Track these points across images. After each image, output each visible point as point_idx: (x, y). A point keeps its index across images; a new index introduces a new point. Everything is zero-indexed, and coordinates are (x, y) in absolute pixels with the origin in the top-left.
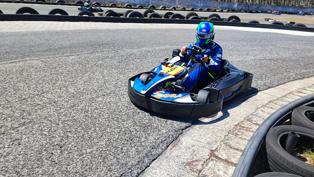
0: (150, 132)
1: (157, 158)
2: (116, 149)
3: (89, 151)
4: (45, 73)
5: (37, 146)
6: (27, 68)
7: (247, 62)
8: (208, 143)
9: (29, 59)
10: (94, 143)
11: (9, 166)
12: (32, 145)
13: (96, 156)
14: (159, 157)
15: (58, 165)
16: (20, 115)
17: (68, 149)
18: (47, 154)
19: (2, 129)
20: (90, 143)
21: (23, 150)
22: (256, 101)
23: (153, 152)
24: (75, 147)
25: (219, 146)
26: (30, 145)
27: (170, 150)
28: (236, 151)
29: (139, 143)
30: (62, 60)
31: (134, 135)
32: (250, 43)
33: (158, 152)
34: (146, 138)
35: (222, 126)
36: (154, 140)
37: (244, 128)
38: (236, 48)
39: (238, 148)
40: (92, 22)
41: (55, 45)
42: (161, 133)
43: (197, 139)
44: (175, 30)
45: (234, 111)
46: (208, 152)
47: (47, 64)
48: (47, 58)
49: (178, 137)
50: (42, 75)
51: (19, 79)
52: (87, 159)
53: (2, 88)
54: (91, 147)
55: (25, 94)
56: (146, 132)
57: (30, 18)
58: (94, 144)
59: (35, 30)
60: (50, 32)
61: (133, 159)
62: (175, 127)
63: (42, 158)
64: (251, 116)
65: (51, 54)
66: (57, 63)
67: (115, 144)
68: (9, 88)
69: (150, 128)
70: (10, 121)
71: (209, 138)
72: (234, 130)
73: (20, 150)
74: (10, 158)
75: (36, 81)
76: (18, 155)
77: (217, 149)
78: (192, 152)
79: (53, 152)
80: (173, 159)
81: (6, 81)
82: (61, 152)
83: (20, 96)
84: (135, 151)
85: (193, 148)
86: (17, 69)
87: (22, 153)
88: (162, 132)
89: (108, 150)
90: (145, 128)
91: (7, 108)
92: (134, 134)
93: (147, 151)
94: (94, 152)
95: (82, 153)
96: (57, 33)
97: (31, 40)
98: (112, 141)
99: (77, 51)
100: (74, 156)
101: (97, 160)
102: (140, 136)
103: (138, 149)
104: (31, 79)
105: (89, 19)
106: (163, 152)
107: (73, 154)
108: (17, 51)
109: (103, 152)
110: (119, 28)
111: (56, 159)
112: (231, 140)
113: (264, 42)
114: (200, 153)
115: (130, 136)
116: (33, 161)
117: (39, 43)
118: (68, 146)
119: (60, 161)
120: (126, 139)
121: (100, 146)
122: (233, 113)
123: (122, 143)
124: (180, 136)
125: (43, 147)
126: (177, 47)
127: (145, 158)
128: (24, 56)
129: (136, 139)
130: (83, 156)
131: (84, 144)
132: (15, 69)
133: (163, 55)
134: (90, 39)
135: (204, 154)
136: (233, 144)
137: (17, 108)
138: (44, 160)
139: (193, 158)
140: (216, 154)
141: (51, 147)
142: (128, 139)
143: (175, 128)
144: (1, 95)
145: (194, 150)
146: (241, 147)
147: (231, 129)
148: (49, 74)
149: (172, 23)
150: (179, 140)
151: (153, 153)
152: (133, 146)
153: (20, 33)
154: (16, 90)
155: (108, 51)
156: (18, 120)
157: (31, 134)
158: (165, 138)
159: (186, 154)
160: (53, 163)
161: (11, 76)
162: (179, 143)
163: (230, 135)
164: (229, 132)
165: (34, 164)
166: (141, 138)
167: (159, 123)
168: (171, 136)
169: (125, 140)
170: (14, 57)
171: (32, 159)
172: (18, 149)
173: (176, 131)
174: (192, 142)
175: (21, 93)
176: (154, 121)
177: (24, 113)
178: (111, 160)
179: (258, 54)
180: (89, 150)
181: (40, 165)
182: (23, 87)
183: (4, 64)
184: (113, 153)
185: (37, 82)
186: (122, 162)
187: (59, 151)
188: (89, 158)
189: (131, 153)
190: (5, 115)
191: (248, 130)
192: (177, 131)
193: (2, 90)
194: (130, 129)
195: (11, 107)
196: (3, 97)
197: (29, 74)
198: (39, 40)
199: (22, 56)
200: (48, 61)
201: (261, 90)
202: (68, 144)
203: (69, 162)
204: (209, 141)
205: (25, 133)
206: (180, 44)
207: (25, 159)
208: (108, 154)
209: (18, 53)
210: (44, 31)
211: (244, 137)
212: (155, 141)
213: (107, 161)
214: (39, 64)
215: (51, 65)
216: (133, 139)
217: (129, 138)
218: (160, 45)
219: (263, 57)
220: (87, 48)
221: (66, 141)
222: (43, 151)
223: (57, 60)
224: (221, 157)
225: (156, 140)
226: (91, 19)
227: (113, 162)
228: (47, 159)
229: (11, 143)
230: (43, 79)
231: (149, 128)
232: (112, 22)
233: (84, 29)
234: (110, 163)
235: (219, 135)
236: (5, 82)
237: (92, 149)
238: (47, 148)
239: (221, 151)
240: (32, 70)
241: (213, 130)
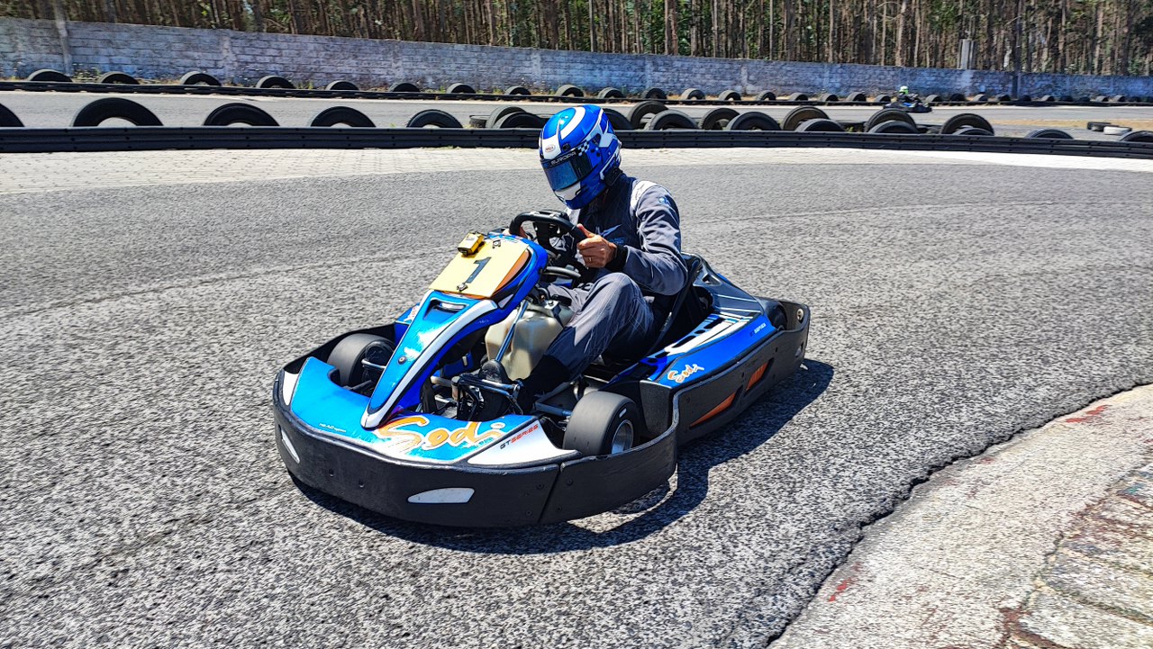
0: (735, 531)
1: (784, 630)
2: (618, 588)
3: (517, 592)
4: (320, 318)
5: (329, 567)
6: (260, 300)
7: (1060, 278)
8: (984, 581)
9: (260, 270)
10: (533, 564)
11: (240, 637)
12: (311, 564)
13: (547, 614)
14: (789, 628)
15: (415, 642)
16: (257, 456)
17: (442, 582)
18: (368, 598)
19: (199, 506)
20: (517, 563)
21: (283, 583)
22: (1135, 423)
23: (763, 608)
24: (465, 575)
25: (1033, 595)
26: (305, 564)
27: (829, 600)
28: (1113, 617)
29: (702, 571)
30: (370, 273)
31: (675, 540)
32: (1052, 207)
33: (785, 607)
34: (724, 553)
35: (1022, 514)
36: (760, 562)
37: (1118, 526)
38: (1002, 228)
39: (1117, 604)
40: (455, 147)
41: (342, 223)
42: (780, 536)
43: (930, 564)
44: (751, 168)
45: (1057, 460)
46: (992, 616)
47: (323, 287)
48: (320, 266)
49: (850, 553)
50: (312, 321)
51: (237, 335)
52: (516, 625)
53: (184, 366)
54: (523, 579)
55: (264, 386)
56: (722, 530)
57: (251, 138)
58: (533, 569)
59: (269, 178)
60: (320, 183)
61: (691, 632)
62: (832, 516)
63: (353, 611)
64: (1134, 479)
65: (332, 254)
66: (358, 284)
67: (611, 571)
68: (206, 365)
69: (732, 515)
70: (226, 478)
71: (978, 561)
72: (1078, 532)
73: (271, 580)
74: (238, 608)
75: (295, 343)
76: (266, 597)
77: (1025, 604)
78: (926, 616)
79: (389, 590)
80: (852, 636)
81: (193, 341)
82: (417, 592)
83: (249, 393)
84: (693, 599)
85: (924, 598)
86: (227, 302)
87: (278, 590)
88: (784, 532)
89: (587, 593)
90: (715, 514)
91: (210, 431)
92: (675, 537)
93: (738, 601)
94: (537, 599)
95: (494, 599)
96: (343, 183)
97: (260, 209)
98: (598, 560)
99: (419, 244)
100: (465, 608)
101: (553, 628)
102: (701, 544)
103: (702, 593)
104: (277, 335)
105: (443, 138)
106: (802, 608)
107: (461, 604)
108: (219, 246)
109: (569, 598)
111: (404, 617)
112: (1077, 570)
113: (1109, 205)
114: (959, 620)
115: (664, 543)
116: (323, 622)
117: (288, 220)
118: (440, 570)
119: (419, 627)
120: (650, 552)
121: (557, 577)
122: (1054, 468)
123: (637, 569)
124: (858, 549)
125: (349, 572)
126: (774, 225)
127: (739, 628)
128: (244, 260)
129: (689, 556)
130: (498, 612)
131: (496, 568)
132: (219, 303)
133: (727, 254)
134: (456, 204)
135: (979, 624)
136: (1092, 586)
137: (243, 432)
138: (361, 619)
139: (934, 637)
140: (1029, 626)
141: (381, 572)
142: (656, 552)
143: (831, 518)
144: (184, 389)
145: (930, 606)
146: (1126, 599)
147: (1062, 528)
148: (335, 321)
149: (735, 144)
150: (858, 563)
151: (765, 611)
152: (681, 581)
153: (224, 189)
154: (230, 372)
156: (251, 475)
157: (305, 523)
158: (798, 552)
159: (899, 621)
160: (395, 631)
161: (208, 325)
162: (859, 577)
163: (1065, 550)
164: (1059, 540)
165: (326, 632)
166: (707, 553)
167: (764, 500)
168: (821, 549)
169: (645, 559)
170: (212, 265)
171: (317, 616)
172: (265, 578)
173: (836, 529)
174: (913, 574)
175: (250, 384)
176: (744, 490)
177: (270, 451)
178: (607, 632)
179: (1094, 246)
180: (516, 588)
181: (350, 640)
182: (255, 363)
183: (181, 286)
184: (610, 603)
185: (297, 346)
186: (651, 641)
187: (409, 589)
188: (523, 621)
189: (679, 609)
190: (203, 456)
191: (1136, 535)
192: (842, 530)
193: (183, 371)
194: (658, 517)
195: (222, 428)
196: (190, 397)
197: (268, 320)
198: (288, 209)
199: (239, 262)
200: (326, 278)
201: (1145, 381)
202: (437, 563)
203: (451, 630)
204: (985, 571)
205: (282, 518)
206: (783, 214)
207: (294, 614)
208: (590, 607)
209: (222, 250)
210: (299, 179)
211: (1130, 561)
212: (762, 566)
213: (591, 634)
214: (298, 285)
215: (338, 288)
216: (678, 554)
217: (661, 551)
218: (709, 221)
219: (1122, 258)
220: (453, 234)
221: (430, 555)
222: (352, 586)
223: (353, 274)
224: (1051, 637)
225: (766, 561)
226: (451, 138)
227: (618, 640)
228: (371, 616)
229: (238, 556)
230: (317, 335)
231: (727, 515)
232: (522, 147)
233: (432, 169)
234: (608, 641)
235: (1019, 550)
236: (193, 345)
237: (528, 585)
238: (366, 575)
239: (1045, 612)
240: (275, 306)
241: (987, 531)
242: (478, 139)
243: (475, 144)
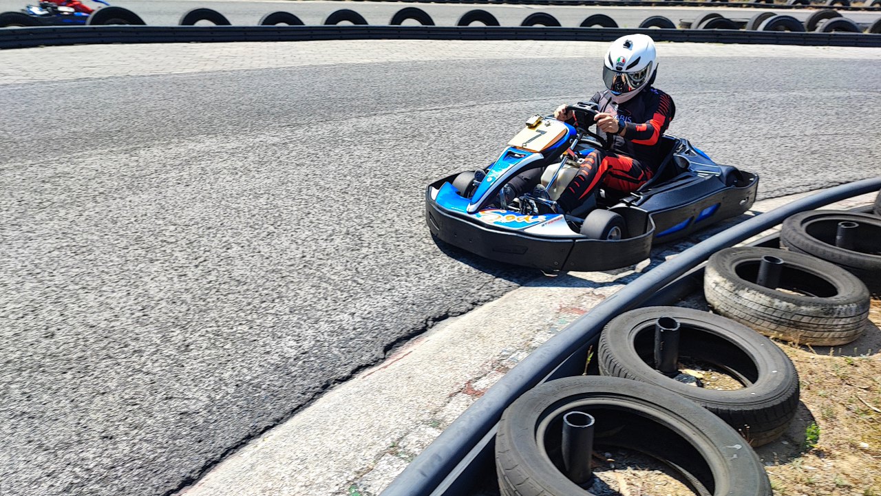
40: (670, 41)
57: (548, 34)
97: (570, 71)
105: (663, 36)
110: (736, 54)
155: (715, 93)
218: (835, 90)
226: (668, 36)
232: (717, 42)
242: (686, 36)
243: (683, 39)
